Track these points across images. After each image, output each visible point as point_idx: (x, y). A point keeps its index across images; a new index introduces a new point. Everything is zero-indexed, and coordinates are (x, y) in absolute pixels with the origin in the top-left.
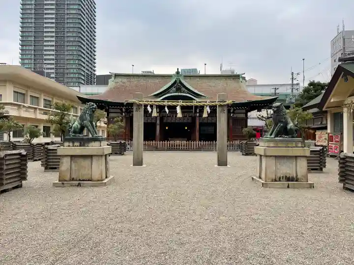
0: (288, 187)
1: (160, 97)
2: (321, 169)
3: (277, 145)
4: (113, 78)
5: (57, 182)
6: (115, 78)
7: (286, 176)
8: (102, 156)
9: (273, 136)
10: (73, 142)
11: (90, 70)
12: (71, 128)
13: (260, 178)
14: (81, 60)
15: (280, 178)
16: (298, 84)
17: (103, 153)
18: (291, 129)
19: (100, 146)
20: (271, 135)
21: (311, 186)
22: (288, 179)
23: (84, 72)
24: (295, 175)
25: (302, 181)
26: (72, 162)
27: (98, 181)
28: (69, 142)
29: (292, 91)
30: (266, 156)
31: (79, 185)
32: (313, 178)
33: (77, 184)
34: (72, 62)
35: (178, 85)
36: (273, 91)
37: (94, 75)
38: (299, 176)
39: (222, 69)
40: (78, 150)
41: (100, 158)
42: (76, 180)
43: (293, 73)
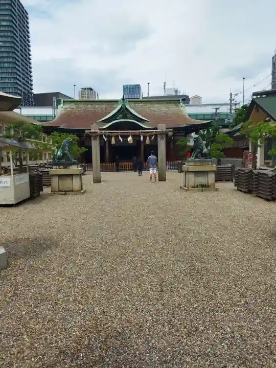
0: (202, 191)
4: (62, 104)
6: (64, 104)
7: (201, 185)
8: (79, 174)
10: (59, 166)
11: (27, 88)
12: (56, 156)
13: (185, 186)
14: (16, 78)
15: (197, 186)
21: (217, 190)
22: (203, 186)
23: (21, 91)
24: (207, 183)
25: (211, 187)
27: (78, 191)
28: (56, 166)
29: (231, 111)
31: (66, 194)
32: (219, 185)
33: (64, 194)
34: (7, 80)
35: (124, 111)
36: (214, 111)
37: (32, 93)
38: (209, 184)
39: (166, 87)
40: (62, 171)
41: (77, 176)
42: (63, 191)
43: (231, 94)
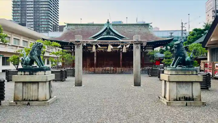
0: (186, 105)
1: (96, 39)
2: (207, 89)
3: (178, 73)
4: (66, 27)
5: (12, 102)
7: (184, 97)
8: (46, 82)
9: (174, 66)
10: (24, 72)
12: (24, 61)
13: (165, 97)
14: (49, 16)
15: (180, 98)
16: (185, 30)
17: (47, 80)
18: (188, 61)
19: (45, 75)
20: (173, 65)
22: (186, 99)
23: (52, 23)
24: (191, 96)
25: (197, 100)
26: (24, 87)
27: (43, 101)
28: (22, 72)
29: (182, 35)
30: (170, 82)
31: (29, 104)
33: (27, 104)
34: (44, 17)
35: (108, 31)
36: (170, 35)
37: (58, 25)
38: (195, 97)
40: (28, 78)
41: (45, 83)
42: (27, 101)
43: (182, 23)
